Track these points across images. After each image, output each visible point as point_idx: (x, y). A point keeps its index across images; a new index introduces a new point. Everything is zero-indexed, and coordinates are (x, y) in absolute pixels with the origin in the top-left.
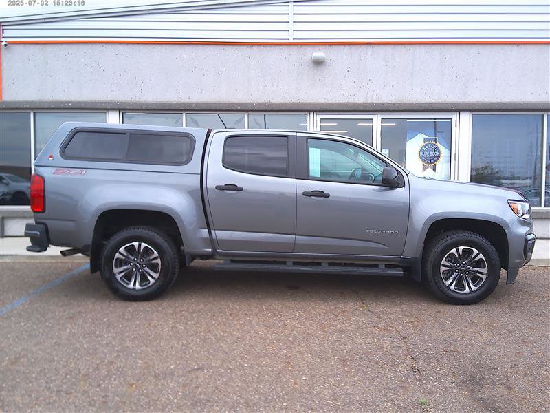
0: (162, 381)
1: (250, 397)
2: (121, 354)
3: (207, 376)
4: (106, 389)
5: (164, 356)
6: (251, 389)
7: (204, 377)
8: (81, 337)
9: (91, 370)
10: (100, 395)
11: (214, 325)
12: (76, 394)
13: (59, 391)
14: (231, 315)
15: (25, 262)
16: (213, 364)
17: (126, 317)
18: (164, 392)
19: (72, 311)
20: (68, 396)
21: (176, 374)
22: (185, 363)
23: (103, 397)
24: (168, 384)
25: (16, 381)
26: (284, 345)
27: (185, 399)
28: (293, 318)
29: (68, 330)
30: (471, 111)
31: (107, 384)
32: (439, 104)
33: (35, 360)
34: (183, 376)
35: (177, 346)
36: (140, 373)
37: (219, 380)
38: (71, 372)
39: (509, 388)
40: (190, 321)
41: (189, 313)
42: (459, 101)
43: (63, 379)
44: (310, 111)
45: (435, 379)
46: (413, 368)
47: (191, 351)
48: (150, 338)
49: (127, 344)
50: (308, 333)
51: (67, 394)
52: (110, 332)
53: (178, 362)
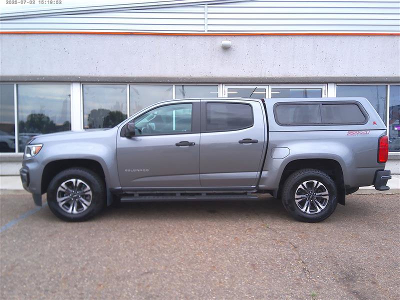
0: (122, 282)
1: (188, 293)
2: (90, 262)
3: (155, 278)
4: (82, 289)
5: (122, 263)
6: (188, 287)
7: (153, 278)
8: (59, 251)
9: (69, 275)
10: (77, 293)
11: (156, 240)
12: (58, 293)
13: (46, 291)
14: (168, 232)
15: (12, 195)
16: (159, 269)
17: (91, 235)
18: (124, 290)
19: (50, 231)
20: (54, 294)
21: (132, 277)
22: (138, 268)
23: (80, 294)
24: (127, 284)
25: (14, 284)
26: (209, 254)
27: (140, 295)
28: (213, 234)
29: (49, 245)
30: (335, 83)
31: (82, 284)
32: (313, 78)
33: (26, 267)
34: (137, 278)
35: (130, 255)
36: (105, 276)
37: (164, 280)
38: (54, 276)
39: (374, 283)
40: (139, 237)
41: (137, 231)
42: (327, 76)
43: (49, 281)
44: (220, 83)
45: (320, 278)
46: (304, 269)
47: (142, 259)
48: (111, 250)
49: (94, 255)
50: (226, 245)
51: (53, 293)
52: (80, 246)
53: (133, 267)
